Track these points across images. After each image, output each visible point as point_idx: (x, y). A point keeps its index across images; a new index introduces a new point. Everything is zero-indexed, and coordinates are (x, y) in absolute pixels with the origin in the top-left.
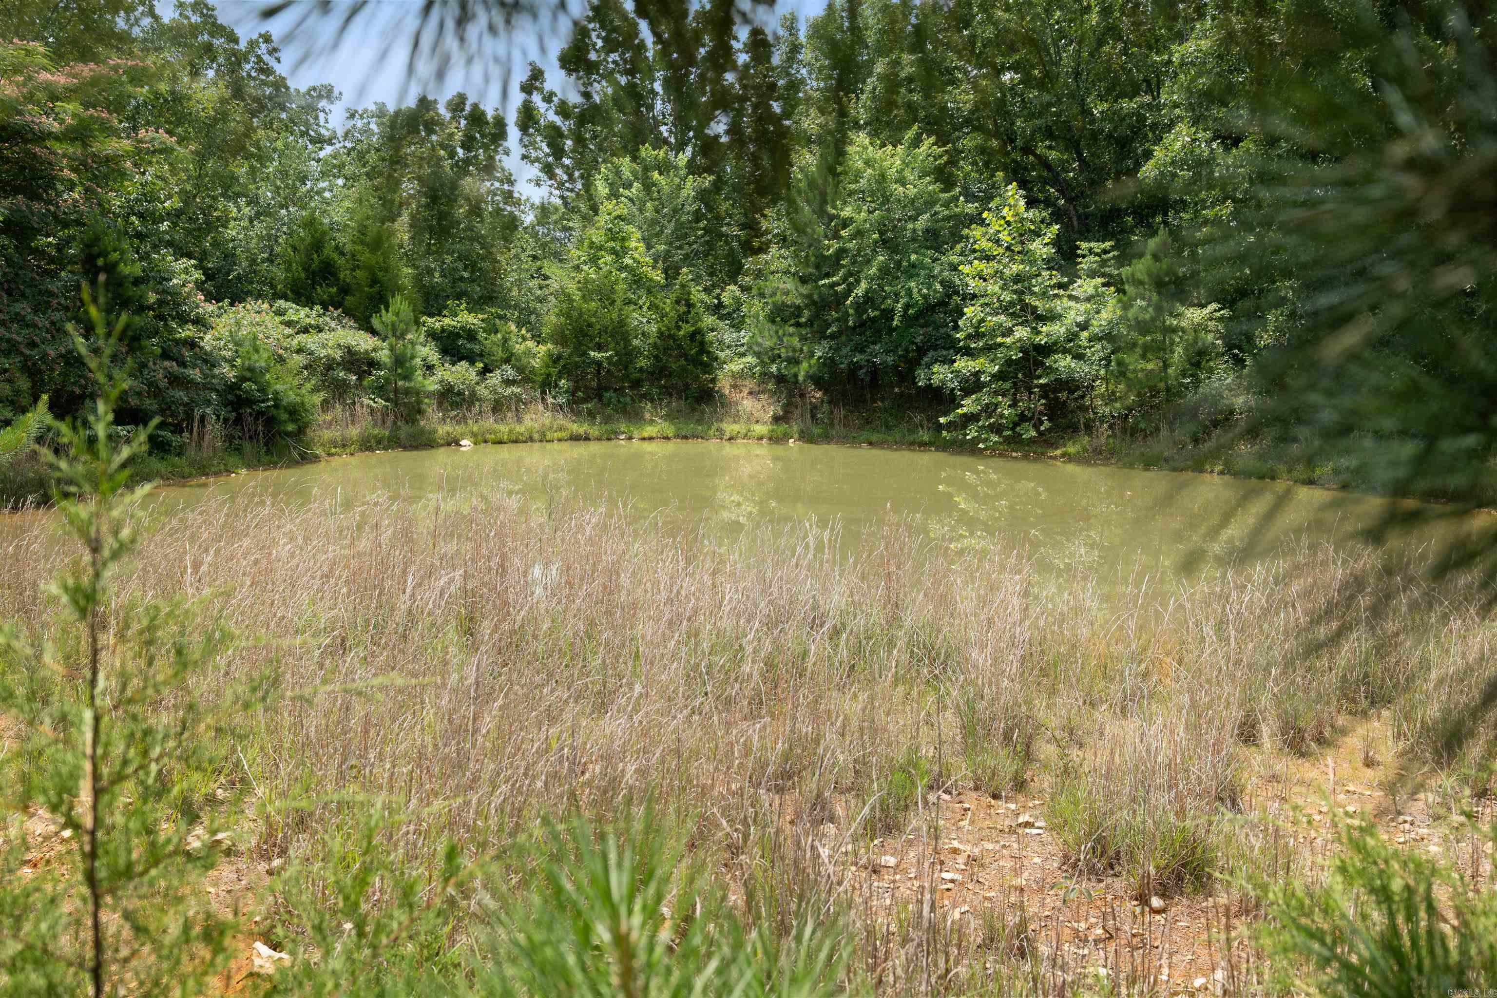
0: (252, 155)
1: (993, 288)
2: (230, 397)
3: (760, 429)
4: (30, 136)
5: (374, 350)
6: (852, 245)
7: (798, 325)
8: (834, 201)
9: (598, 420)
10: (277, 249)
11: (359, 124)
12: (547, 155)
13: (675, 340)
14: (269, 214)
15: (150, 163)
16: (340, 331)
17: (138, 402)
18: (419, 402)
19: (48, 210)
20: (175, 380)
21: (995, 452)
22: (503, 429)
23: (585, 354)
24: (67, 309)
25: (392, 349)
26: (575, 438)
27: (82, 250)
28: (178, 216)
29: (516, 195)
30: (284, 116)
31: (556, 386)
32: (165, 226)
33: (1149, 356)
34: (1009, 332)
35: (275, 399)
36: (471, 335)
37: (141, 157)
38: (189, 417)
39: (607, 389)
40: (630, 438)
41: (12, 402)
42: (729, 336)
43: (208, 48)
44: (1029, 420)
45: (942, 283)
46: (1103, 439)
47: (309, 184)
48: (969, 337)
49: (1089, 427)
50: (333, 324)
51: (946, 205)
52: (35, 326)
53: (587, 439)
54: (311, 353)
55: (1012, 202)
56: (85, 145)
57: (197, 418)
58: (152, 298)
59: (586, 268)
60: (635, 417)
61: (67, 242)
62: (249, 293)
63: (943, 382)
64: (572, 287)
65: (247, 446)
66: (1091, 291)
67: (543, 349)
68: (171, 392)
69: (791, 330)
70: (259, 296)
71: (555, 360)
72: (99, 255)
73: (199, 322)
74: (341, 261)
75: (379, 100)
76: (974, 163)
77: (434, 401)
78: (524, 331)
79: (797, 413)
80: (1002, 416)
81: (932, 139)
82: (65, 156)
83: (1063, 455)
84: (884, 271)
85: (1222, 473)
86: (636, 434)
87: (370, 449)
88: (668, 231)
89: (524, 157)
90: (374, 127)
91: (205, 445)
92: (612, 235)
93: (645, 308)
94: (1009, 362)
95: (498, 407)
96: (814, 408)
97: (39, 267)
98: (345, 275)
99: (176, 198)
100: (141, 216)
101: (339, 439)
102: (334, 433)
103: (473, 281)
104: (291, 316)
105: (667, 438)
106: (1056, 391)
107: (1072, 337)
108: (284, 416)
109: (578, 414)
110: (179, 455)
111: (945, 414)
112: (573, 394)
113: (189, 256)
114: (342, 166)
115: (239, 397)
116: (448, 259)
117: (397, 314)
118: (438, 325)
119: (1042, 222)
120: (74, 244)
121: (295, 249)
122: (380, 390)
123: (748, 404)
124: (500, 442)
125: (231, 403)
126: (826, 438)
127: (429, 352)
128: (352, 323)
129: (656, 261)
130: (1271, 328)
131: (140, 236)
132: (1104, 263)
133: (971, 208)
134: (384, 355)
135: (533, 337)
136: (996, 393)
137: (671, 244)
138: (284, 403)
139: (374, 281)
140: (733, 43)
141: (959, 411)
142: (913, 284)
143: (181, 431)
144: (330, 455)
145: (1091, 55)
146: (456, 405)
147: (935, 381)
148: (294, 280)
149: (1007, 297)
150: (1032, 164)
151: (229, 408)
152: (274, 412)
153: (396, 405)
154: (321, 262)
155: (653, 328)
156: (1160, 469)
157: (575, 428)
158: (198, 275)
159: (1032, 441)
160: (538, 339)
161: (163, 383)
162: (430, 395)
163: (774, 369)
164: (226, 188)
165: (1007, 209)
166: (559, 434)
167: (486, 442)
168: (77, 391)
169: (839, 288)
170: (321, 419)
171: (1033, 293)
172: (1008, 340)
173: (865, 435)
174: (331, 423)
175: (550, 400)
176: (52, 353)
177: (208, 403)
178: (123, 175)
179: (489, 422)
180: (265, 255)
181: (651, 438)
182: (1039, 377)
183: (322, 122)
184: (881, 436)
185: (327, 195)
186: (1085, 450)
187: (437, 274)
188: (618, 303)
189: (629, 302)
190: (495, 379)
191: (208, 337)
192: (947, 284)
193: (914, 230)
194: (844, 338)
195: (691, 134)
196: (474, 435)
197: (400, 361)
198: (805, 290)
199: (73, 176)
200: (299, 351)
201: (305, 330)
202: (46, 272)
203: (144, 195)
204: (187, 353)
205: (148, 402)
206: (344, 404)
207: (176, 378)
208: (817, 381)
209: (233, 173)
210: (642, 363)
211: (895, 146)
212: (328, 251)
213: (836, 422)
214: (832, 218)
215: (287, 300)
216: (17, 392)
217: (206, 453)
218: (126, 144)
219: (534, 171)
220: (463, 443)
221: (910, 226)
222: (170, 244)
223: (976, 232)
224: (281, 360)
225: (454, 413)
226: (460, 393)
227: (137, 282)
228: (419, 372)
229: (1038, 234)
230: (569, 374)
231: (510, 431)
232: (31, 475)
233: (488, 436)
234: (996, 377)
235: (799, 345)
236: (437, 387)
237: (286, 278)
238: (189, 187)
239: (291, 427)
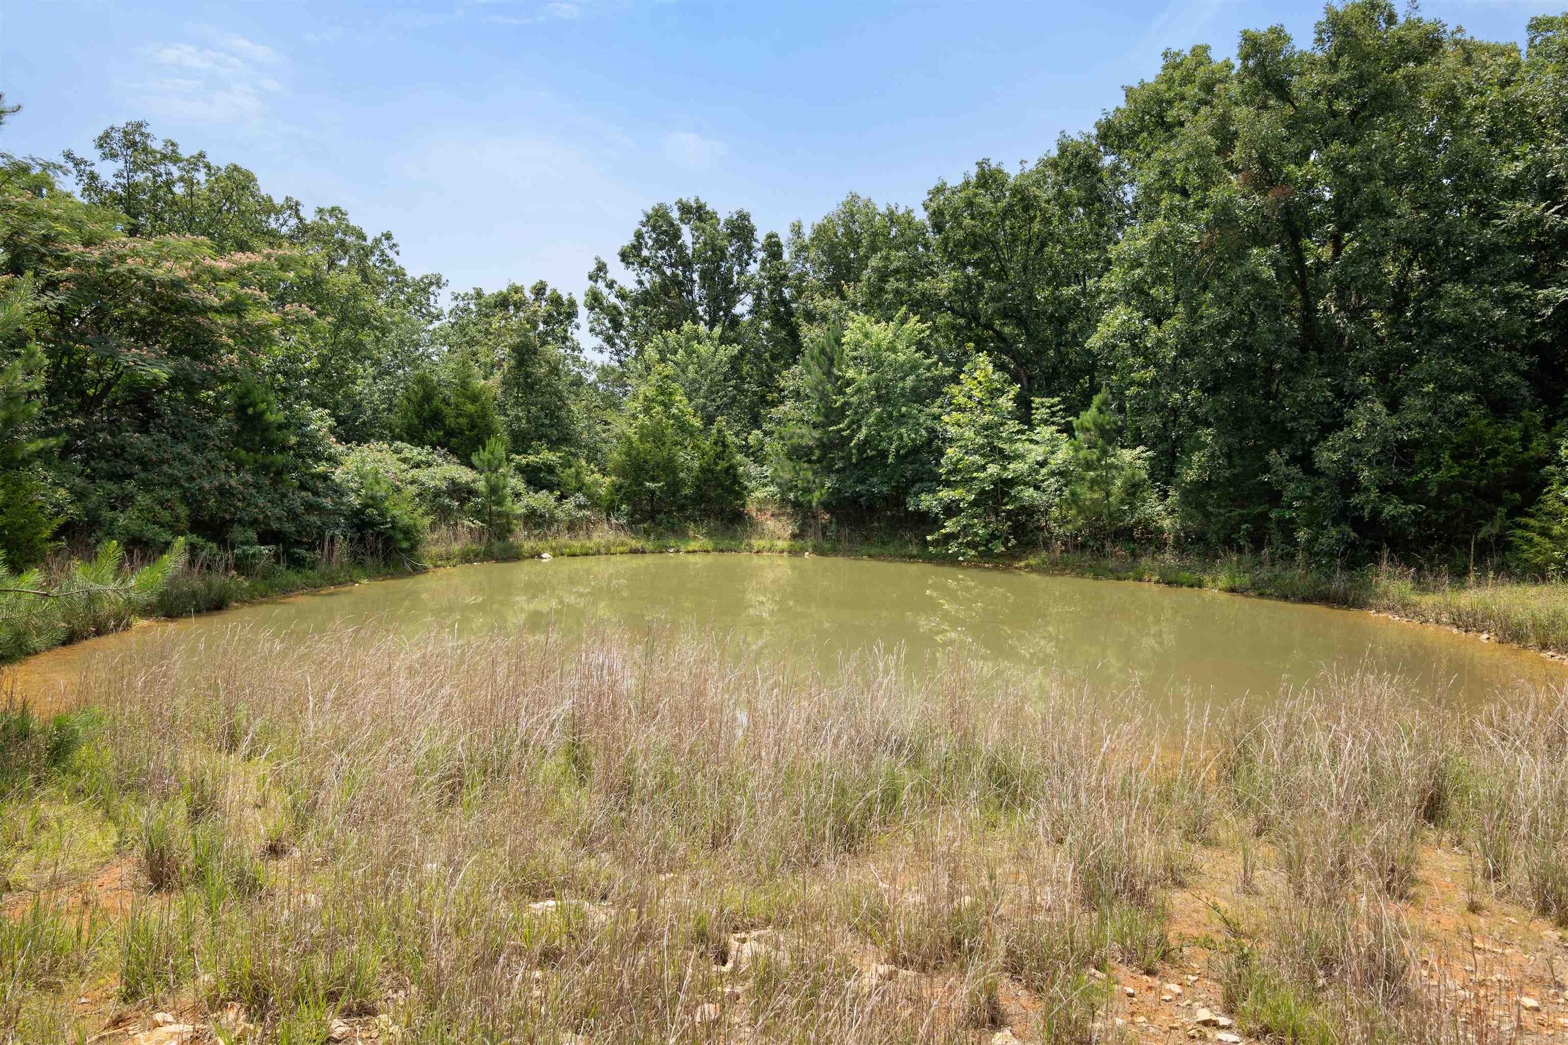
0: (377, 328)
1: (969, 434)
2: (356, 521)
3: (781, 544)
4: (194, 309)
5: (474, 481)
6: (854, 400)
7: (810, 461)
8: (839, 365)
9: (652, 537)
10: (396, 401)
11: (461, 305)
12: (608, 329)
13: (713, 473)
14: (389, 374)
15: (295, 332)
16: (446, 466)
17: (278, 525)
18: (509, 523)
19: (208, 369)
20: (310, 507)
21: (973, 564)
22: (576, 544)
23: (642, 484)
24: (221, 449)
25: (488, 480)
26: (634, 551)
27: (236, 402)
28: (316, 374)
29: (582, 359)
30: (402, 297)
31: (619, 509)
32: (305, 382)
33: (1095, 488)
34: (983, 468)
35: (393, 522)
36: (550, 469)
37: (286, 326)
38: (321, 536)
39: (659, 512)
40: (678, 551)
41: (171, 527)
42: (754, 469)
43: (342, 243)
44: (998, 538)
45: (926, 429)
46: (1058, 552)
47: (421, 350)
48: (949, 472)
49: (1046, 545)
50: (440, 461)
51: (928, 369)
52: (193, 463)
53: (644, 552)
54: (423, 484)
55: (982, 366)
56: (240, 317)
57: (328, 538)
58: (293, 440)
59: (641, 416)
60: (682, 534)
61: (223, 396)
62: (373, 435)
63: (929, 508)
64: (630, 432)
65: (369, 560)
66: (1047, 436)
67: (608, 480)
68: (306, 517)
69: (806, 465)
70: (381, 438)
71: (617, 489)
72: (250, 405)
73: (332, 460)
74: (447, 410)
75: (477, 286)
76: (946, 337)
77: (521, 523)
78: (592, 466)
79: (811, 531)
80: (976, 534)
81: (918, 317)
82: (224, 325)
83: (1026, 566)
84: (880, 419)
85: (1158, 582)
86: (683, 548)
87: (469, 561)
88: (705, 388)
89: (592, 330)
90: (472, 307)
91: (334, 560)
92: (662, 391)
93: (689, 448)
94: (983, 492)
95: (572, 527)
96: (825, 528)
97: (199, 415)
98: (450, 421)
99: (314, 360)
100: (285, 374)
101: (444, 553)
102: (441, 549)
103: (552, 426)
104: (406, 454)
105: (707, 551)
106: (1018, 514)
107: (1033, 471)
108: (400, 536)
109: (636, 532)
110: (312, 568)
111: (931, 533)
112: (632, 517)
113: (325, 406)
114: (446, 337)
115: (362, 520)
116: (533, 409)
117: (492, 453)
118: (524, 461)
119: (1005, 381)
120: (229, 396)
121: (409, 400)
122: (477, 513)
123: (771, 524)
124: (574, 555)
125: (356, 525)
126: (835, 552)
127: (516, 482)
128: (455, 460)
129: (696, 412)
130: (1195, 466)
131: (284, 390)
132: (1053, 414)
133: (948, 371)
134: (481, 486)
135: (600, 470)
136: (974, 517)
137: (706, 398)
138: (400, 525)
139: (473, 426)
140: (755, 244)
141: (943, 531)
142: (903, 430)
143: (315, 549)
144: (436, 566)
145: (1036, 253)
146: (538, 525)
147: (923, 506)
148: (409, 426)
149: (980, 440)
150: (991, 337)
151: (355, 530)
152: (392, 532)
153: (491, 526)
154: (431, 411)
155: (696, 464)
156: (1107, 578)
157: (635, 544)
158: (331, 422)
159: (1001, 555)
160: (604, 472)
161: (301, 510)
162: (517, 517)
163: (792, 496)
164: (356, 352)
165: (978, 372)
166: (621, 549)
167: (562, 554)
168: (228, 517)
169: (844, 433)
170: (429, 538)
171: (1000, 438)
172: (982, 475)
173: (865, 549)
174: (437, 540)
175: (614, 521)
176: (207, 486)
177: (337, 525)
178: (272, 341)
179: (564, 539)
180: (385, 406)
181: (694, 552)
182: (1006, 504)
183: (432, 303)
184: (878, 550)
185: (435, 358)
186: (1044, 562)
187: (524, 421)
188: (668, 444)
189: (676, 443)
190: (569, 504)
191: (338, 472)
192: (932, 431)
193: (903, 388)
194: (848, 472)
195: (721, 313)
196: (553, 549)
197: (494, 490)
198: (816, 434)
199: (231, 342)
200: (412, 483)
201: (417, 466)
202: (207, 420)
203: (288, 357)
204: (320, 485)
205: (287, 525)
206: (448, 525)
207: (311, 505)
208: (826, 506)
209: (361, 341)
210: (687, 491)
211: (887, 322)
212: (436, 402)
213: (842, 538)
214: (838, 378)
215: (403, 441)
216: (177, 519)
217: (335, 566)
218: (275, 317)
219: (599, 341)
220: (544, 555)
221: (901, 385)
222: (309, 396)
223: (955, 389)
224: (398, 490)
225: (536, 532)
226: (541, 516)
227: (280, 427)
228: (509, 499)
229: (1002, 392)
230: (629, 499)
231: (582, 546)
232: (185, 589)
233: (565, 550)
234: (972, 504)
235: (812, 478)
236: (524, 510)
237: (403, 423)
238: (325, 352)
239: (405, 545)
